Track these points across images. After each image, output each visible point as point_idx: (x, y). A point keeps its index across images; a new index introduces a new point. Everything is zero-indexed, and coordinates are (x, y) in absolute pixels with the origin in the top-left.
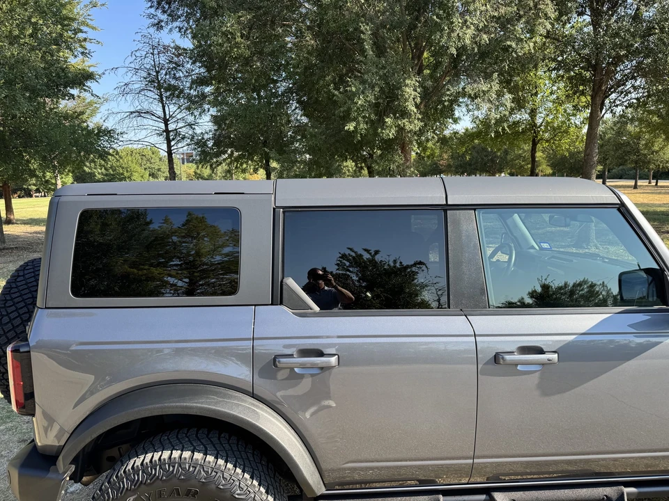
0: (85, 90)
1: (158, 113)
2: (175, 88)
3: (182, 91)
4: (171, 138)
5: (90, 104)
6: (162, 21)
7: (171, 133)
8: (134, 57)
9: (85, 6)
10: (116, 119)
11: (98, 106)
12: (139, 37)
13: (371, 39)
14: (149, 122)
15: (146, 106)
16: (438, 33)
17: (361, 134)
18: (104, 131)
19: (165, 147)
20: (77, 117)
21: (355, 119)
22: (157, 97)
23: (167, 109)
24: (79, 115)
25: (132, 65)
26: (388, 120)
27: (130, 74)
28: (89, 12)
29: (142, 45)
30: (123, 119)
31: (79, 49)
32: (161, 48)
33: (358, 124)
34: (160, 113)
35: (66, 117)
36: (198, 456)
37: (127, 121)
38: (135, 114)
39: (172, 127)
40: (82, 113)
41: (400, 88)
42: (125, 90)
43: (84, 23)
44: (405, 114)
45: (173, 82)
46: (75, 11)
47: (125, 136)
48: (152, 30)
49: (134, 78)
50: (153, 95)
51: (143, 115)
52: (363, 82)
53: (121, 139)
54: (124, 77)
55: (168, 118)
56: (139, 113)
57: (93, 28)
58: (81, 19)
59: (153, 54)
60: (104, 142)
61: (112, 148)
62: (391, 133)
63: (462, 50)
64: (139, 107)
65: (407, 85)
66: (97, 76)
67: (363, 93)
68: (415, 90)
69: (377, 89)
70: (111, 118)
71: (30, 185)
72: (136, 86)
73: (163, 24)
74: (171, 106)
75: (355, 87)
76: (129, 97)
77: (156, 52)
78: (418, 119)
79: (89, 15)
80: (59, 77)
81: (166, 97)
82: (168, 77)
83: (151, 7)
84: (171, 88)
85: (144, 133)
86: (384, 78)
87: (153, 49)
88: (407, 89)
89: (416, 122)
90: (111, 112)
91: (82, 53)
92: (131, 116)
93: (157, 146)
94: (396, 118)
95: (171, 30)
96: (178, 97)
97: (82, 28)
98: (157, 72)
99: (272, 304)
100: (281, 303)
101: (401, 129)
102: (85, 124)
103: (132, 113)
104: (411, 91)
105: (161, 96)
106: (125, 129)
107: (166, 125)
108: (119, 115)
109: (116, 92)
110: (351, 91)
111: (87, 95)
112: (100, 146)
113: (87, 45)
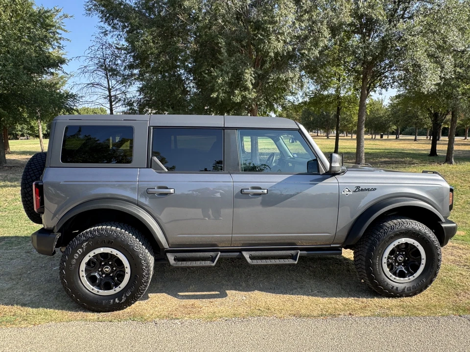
0: (59, 69)
1: (104, 85)
2: (115, 70)
3: (118, 72)
4: (113, 100)
5: (62, 78)
6: (107, 31)
7: (113, 97)
8: (91, 50)
9: (60, 17)
10: (79, 88)
11: (67, 79)
12: (93, 38)
13: (225, 47)
14: (99, 90)
15: (97, 80)
16: (262, 44)
17: (221, 99)
18: (71, 95)
19: (108, 105)
20: (53, 86)
21: (217, 91)
22: (104, 75)
23: (110, 82)
24: (54, 85)
25: (89, 55)
26: (236, 92)
27: (88, 61)
28: (62, 21)
29: (96, 43)
30: (83, 88)
31: (56, 44)
32: (107, 45)
33: (219, 94)
34: (106, 85)
35: (47, 86)
36: (113, 228)
37: (85, 89)
38: (90, 85)
39: (113, 93)
40: (57, 84)
41: (243, 74)
42: (84, 70)
43: (59, 28)
44: (246, 89)
45: (114, 67)
46: (54, 20)
47: (84, 98)
48: (102, 35)
49: (91, 63)
50: (102, 73)
51: (95, 86)
52: (222, 70)
53: (81, 100)
54: (83, 62)
55: (111, 88)
56: (93, 85)
57: (65, 31)
58: (57, 25)
59: (102, 49)
60: (70, 102)
61: (75, 106)
62: (238, 99)
63: (277, 54)
64: (93, 81)
65: (246, 73)
66: (67, 61)
67: (221, 76)
68: (251, 75)
69: (230, 74)
70: (75, 88)
71: (17, 131)
72: (91, 68)
73: (108, 32)
74: (113, 81)
75: (216, 72)
76: (87, 75)
77: (104, 47)
78: (254, 92)
79: (62, 23)
80: (45, 62)
81: (110, 75)
82: (111, 63)
83: (101, 21)
84: (112, 70)
85: (96, 97)
86: (234, 68)
87: (103, 46)
88: (246, 75)
89: (253, 93)
90: (75, 83)
91: (59, 47)
92: (88, 86)
93: (103, 105)
94: (241, 91)
95: (112, 36)
96: (116, 75)
97: (58, 31)
98: (105, 60)
99: (147, 168)
100: (151, 168)
101: (244, 97)
102: (58, 91)
103: (88, 84)
104: (249, 76)
105: (107, 75)
106: (84, 94)
107: (110, 92)
108: (80, 86)
109: (79, 71)
110: (214, 75)
111: (60, 72)
112: (67, 104)
113: (61, 42)
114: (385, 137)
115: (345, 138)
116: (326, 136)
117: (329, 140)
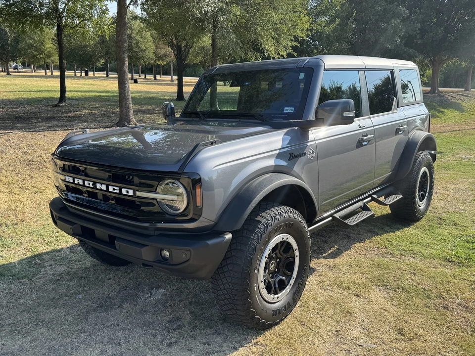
114: (91, 74)
115: (34, 74)
116: (4, 72)
117: (9, 78)
